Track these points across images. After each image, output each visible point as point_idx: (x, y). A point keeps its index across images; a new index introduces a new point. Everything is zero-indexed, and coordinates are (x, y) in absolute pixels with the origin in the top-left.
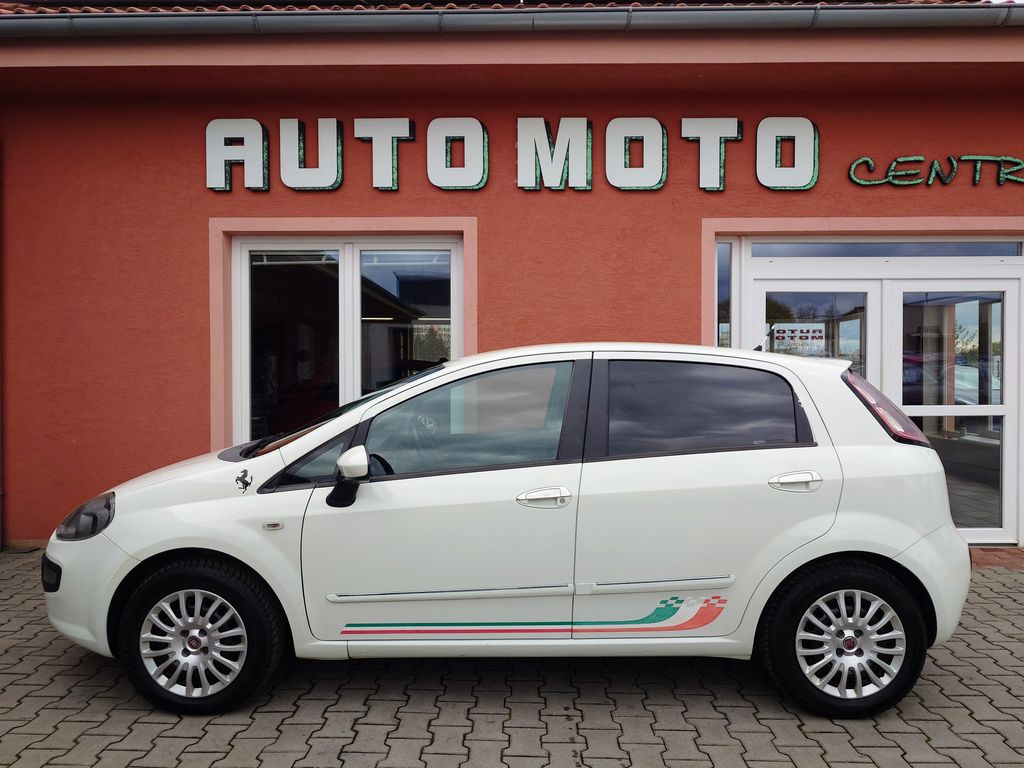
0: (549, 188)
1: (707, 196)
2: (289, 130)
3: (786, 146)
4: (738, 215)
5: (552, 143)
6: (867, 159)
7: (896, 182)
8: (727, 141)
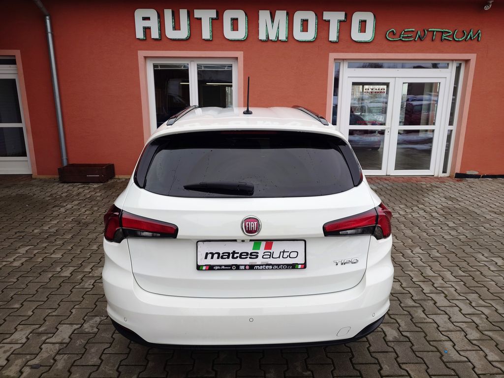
0: (271, 40)
1: (332, 44)
2: (168, 14)
3: (363, 23)
4: (343, 52)
5: (273, 21)
6: (393, 30)
7: (403, 39)
8: (340, 22)
